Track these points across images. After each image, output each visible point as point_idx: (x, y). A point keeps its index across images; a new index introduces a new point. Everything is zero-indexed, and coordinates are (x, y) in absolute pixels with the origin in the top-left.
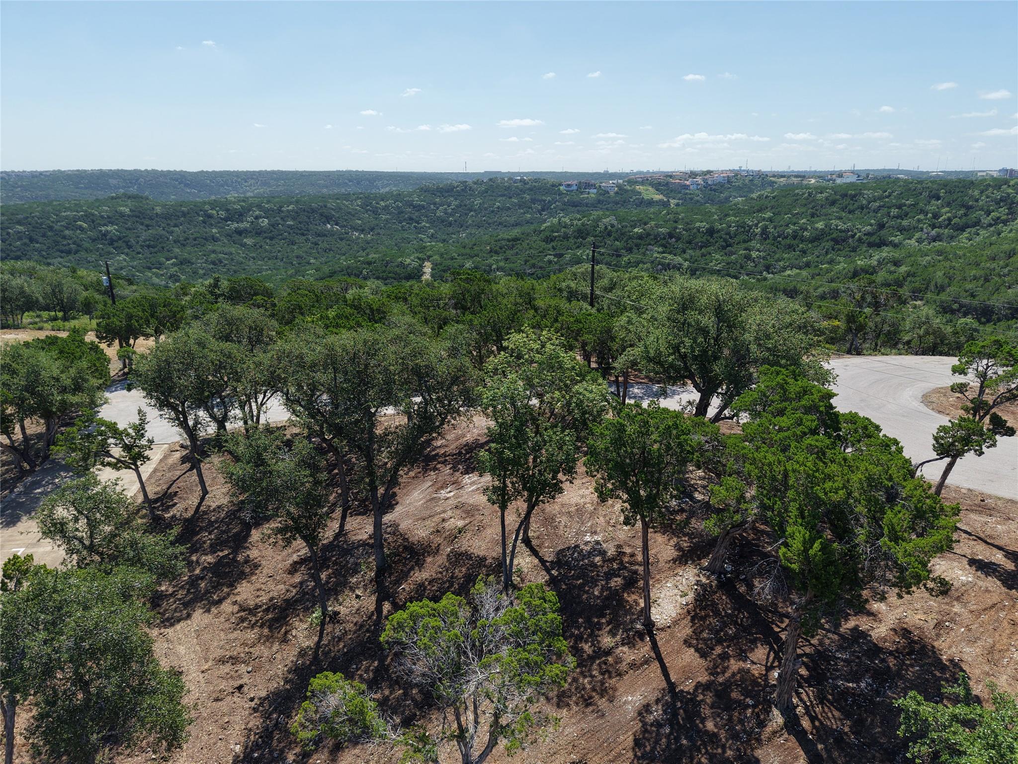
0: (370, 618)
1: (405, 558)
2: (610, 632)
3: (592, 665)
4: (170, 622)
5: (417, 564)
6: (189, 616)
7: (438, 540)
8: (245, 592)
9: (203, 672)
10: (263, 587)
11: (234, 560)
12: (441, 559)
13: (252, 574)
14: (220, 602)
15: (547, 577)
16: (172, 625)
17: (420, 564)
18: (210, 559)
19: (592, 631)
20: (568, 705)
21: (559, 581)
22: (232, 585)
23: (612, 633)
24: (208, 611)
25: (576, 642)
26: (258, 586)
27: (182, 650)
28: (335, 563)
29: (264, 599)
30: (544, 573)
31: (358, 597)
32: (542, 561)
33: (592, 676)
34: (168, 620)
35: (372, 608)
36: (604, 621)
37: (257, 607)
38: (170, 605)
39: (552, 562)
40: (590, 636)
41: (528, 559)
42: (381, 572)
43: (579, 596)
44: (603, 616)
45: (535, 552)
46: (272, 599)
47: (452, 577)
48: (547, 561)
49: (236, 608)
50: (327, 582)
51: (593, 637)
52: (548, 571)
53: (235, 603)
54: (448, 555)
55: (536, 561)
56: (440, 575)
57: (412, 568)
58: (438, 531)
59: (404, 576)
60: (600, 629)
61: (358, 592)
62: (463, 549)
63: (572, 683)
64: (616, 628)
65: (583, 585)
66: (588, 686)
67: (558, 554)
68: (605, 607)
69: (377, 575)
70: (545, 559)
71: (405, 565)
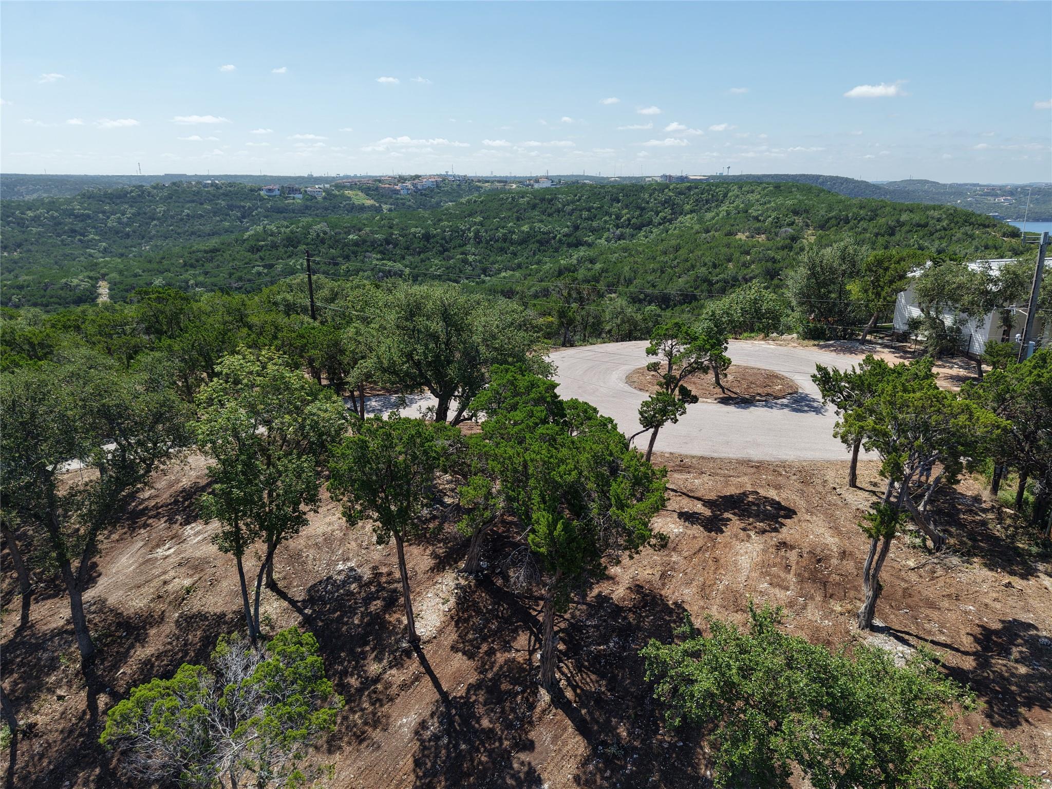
0: (81, 719)
1: (120, 637)
2: (376, 658)
3: (360, 698)
5: (137, 639)
7: (161, 606)
12: (169, 627)
15: (301, 618)
17: (141, 639)
19: (357, 662)
20: (340, 748)
21: (315, 619)
23: (378, 659)
25: (341, 679)
30: (296, 614)
31: (60, 698)
32: (293, 602)
33: (363, 710)
35: (83, 706)
36: (368, 648)
39: (304, 601)
40: (355, 668)
41: (276, 604)
42: (88, 662)
43: (338, 630)
44: (366, 643)
45: (282, 595)
47: (186, 645)
48: (298, 601)
50: (13, 691)
51: (359, 668)
52: (300, 611)
54: (177, 621)
55: (285, 604)
56: (169, 647)
57: (132, 646)
58: (159, 597)
59: (123, 658)
60: (365, 658)
61: (59, 692)
62: (194, 610)
63: (342, 723)
64: (382, 652)
65: (341, 617)
66: (359, 722)
67: (309, 590)
68: (367, 634)
69: (84, 666)
70: (296, 599)
71: (121, 645)
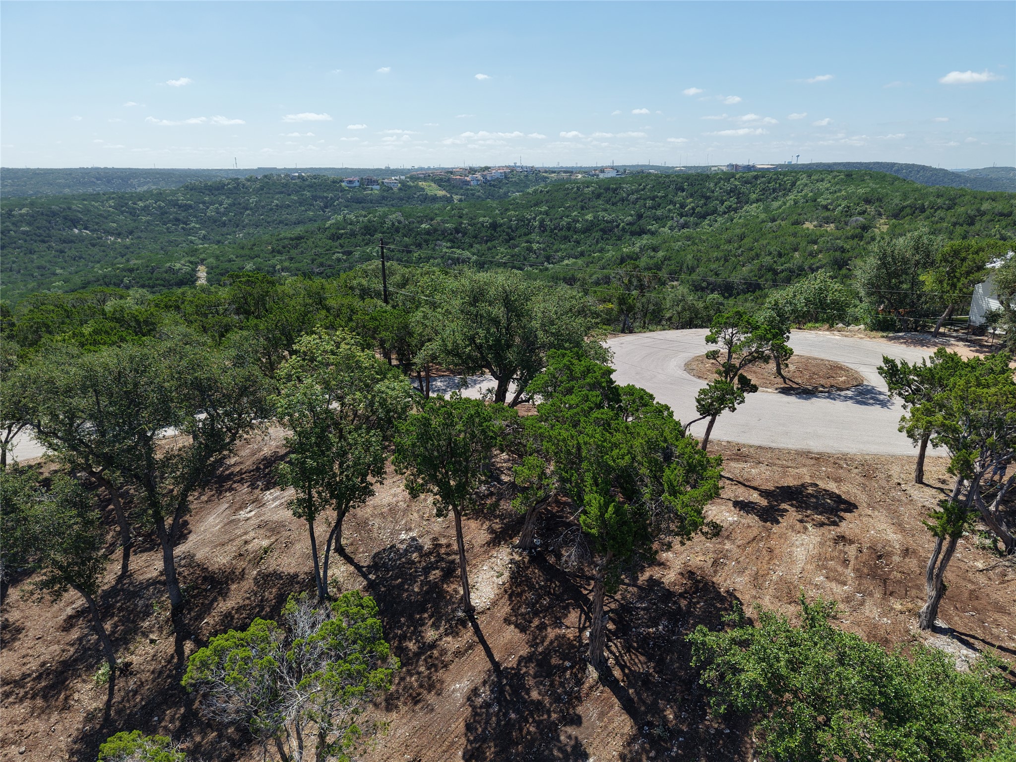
0: (169, 662)
1: (206, 590)
2: (433, 625)
3: (417, 661)
5: (220, 593)
7: (242, 564)
10: (30, 652)
12: (248, 584)
13: (14, 640)
15: (365, 583)
17: (224, 594)
19: (415, 628)
20: (397, 707)
21: (378, 584)
23: (435, 626)
25: (400, 642)
26: (23, 652)
28: (121, 609)
29: (34, 665)
30: (361, 579)
31: (152, 641)
32: (358, 567)
33: (419, 673)
35: (171, 650)
36: (426, 615)
37: (24, 676)
39: (368, 567)
40: (413, 633)
41: (343, 568)
42: (177, 610)
43: (399, 595)
44: (425, 610)
45: (349, 560)
46: (43, 664)
47: (262, 601)
48: (363, 567)
50: (113, 632)
51: (418, 634)
52: (365, 576)
54: (255, 579)
55: (352, 568)
56: (248, 601)
57: (215, 599)
58: (241, 555)
59: (207, 609)
60: (423, 625)
61: (153, 636)
62: (271, 569)
63: (399, 684)
64: (439, 620)
65: (402, 584)
66: (416, 684)
67: (374, 557)
68: (426, 601)
69: (173, 614)
70: (361, 564)
71: (205, 597)
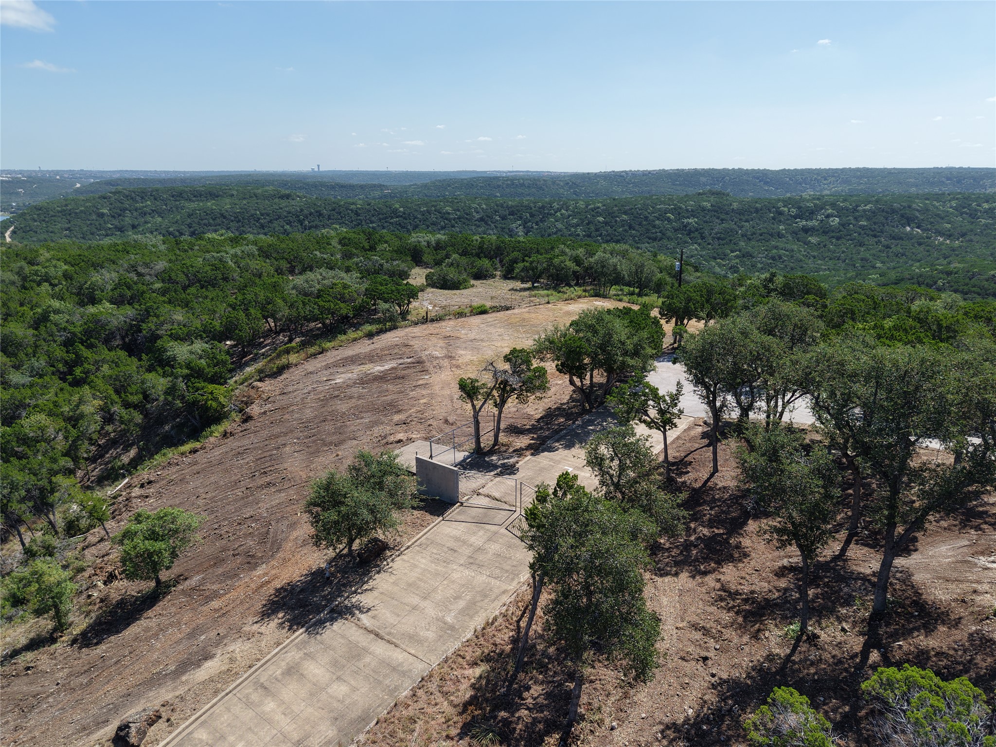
0: (852, 658)
1: (911, 614)
4: (661, 573)
5: (925, 626)
6: (676, 574)
7: (960, 611)
8: (729, 574)
9: (677, 628)
10: (748, 577)
11: (727, 541)
12: (960, 635)
13: (740, 561)
14: (705, 573)
16: (661, 576)
17: (929, 629)
18: (706, 531)
22: (719, 563)
24: (693, 577)
26: (743, 574)
27: (665, 601)
29: (746, 589)
31: (843, 630)
34: (659, 569)
35: (858, 648)
37: (737, 593)
38: (664, 558)
42: (878, 617)
46: (752, 592)
47: (970, 661)
49: (718, 585)
50: (813, 601)
53: (718, 580)
56: (953, 652)
57: (917, 629)
58: (963, 601)
61: (844, 625)
71: (909, 621)
